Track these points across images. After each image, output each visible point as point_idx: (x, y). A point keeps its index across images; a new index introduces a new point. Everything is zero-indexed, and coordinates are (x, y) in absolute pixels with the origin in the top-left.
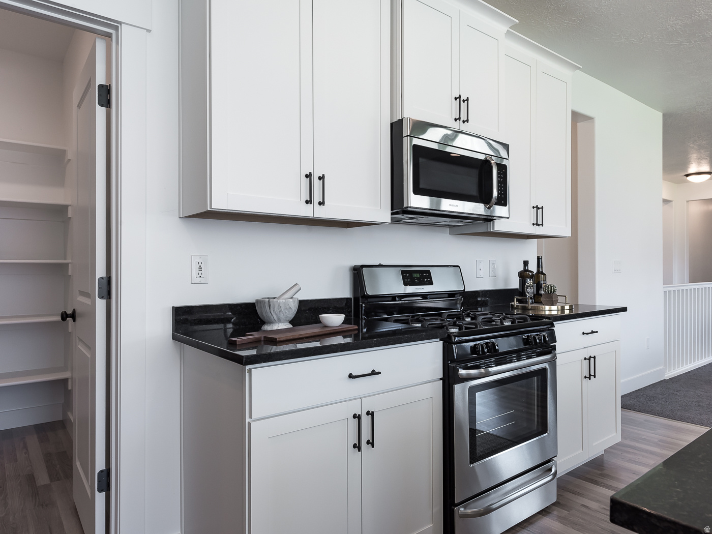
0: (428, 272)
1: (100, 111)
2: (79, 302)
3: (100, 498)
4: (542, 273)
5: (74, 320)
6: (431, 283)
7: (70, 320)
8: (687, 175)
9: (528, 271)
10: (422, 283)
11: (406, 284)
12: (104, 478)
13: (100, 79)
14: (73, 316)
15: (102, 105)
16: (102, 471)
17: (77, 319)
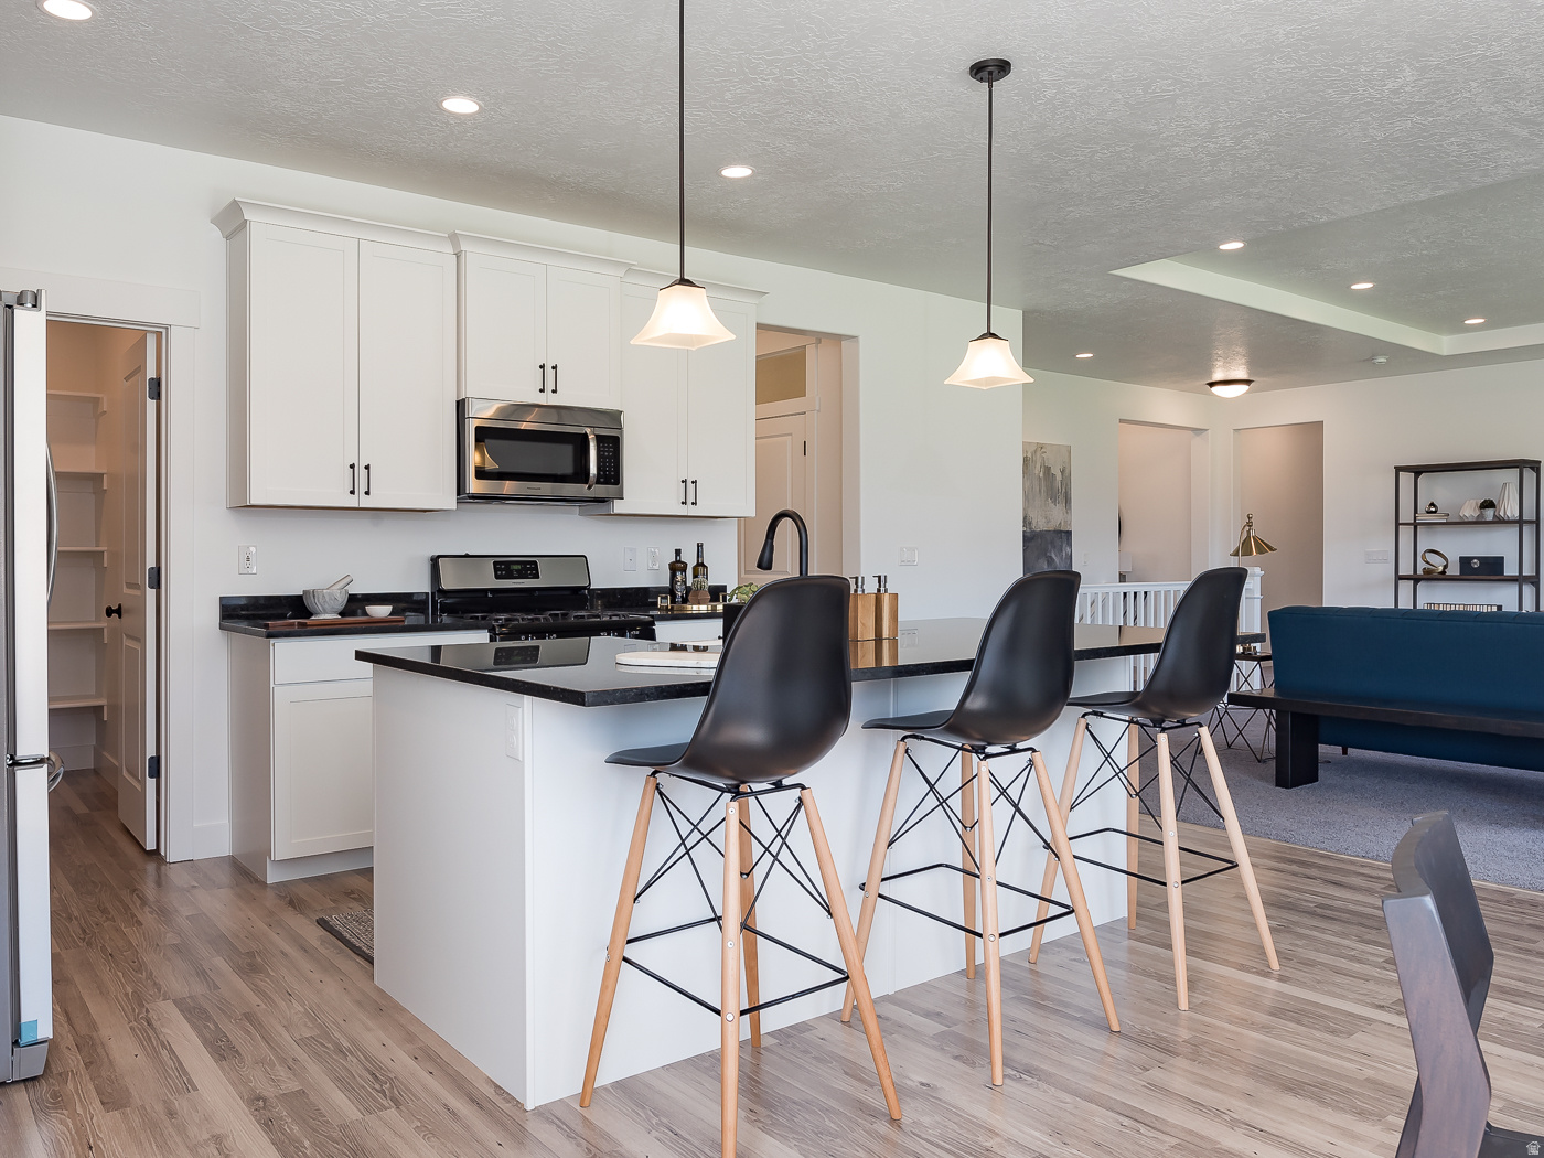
0: (535, 563)
1: (151, 404)
2: (125, 595)
3: (150, 783)
4: (703, 565)
5: (120, 617)
6: (536, 576)
7: (115, 616)
8: (1212, 384)
9: (680, 562)
10: (522, 575)
11: (497, 577)
12: (155, 766)
13: (151, 373)
14: (119, 611)
15: (153, 399)
16: (152, 758)
17: (124, 616)
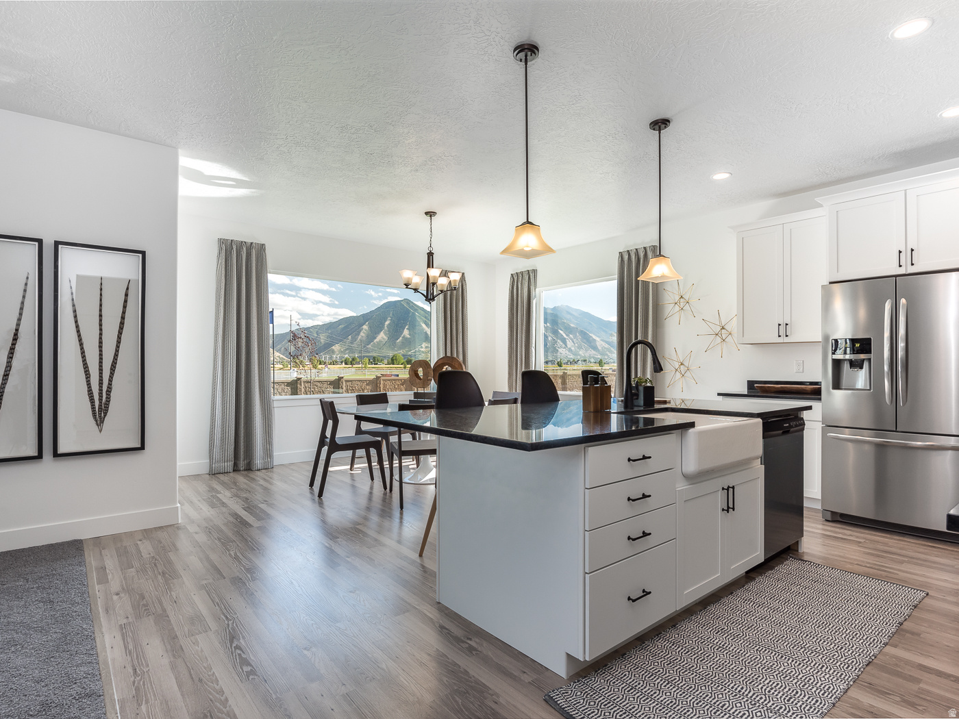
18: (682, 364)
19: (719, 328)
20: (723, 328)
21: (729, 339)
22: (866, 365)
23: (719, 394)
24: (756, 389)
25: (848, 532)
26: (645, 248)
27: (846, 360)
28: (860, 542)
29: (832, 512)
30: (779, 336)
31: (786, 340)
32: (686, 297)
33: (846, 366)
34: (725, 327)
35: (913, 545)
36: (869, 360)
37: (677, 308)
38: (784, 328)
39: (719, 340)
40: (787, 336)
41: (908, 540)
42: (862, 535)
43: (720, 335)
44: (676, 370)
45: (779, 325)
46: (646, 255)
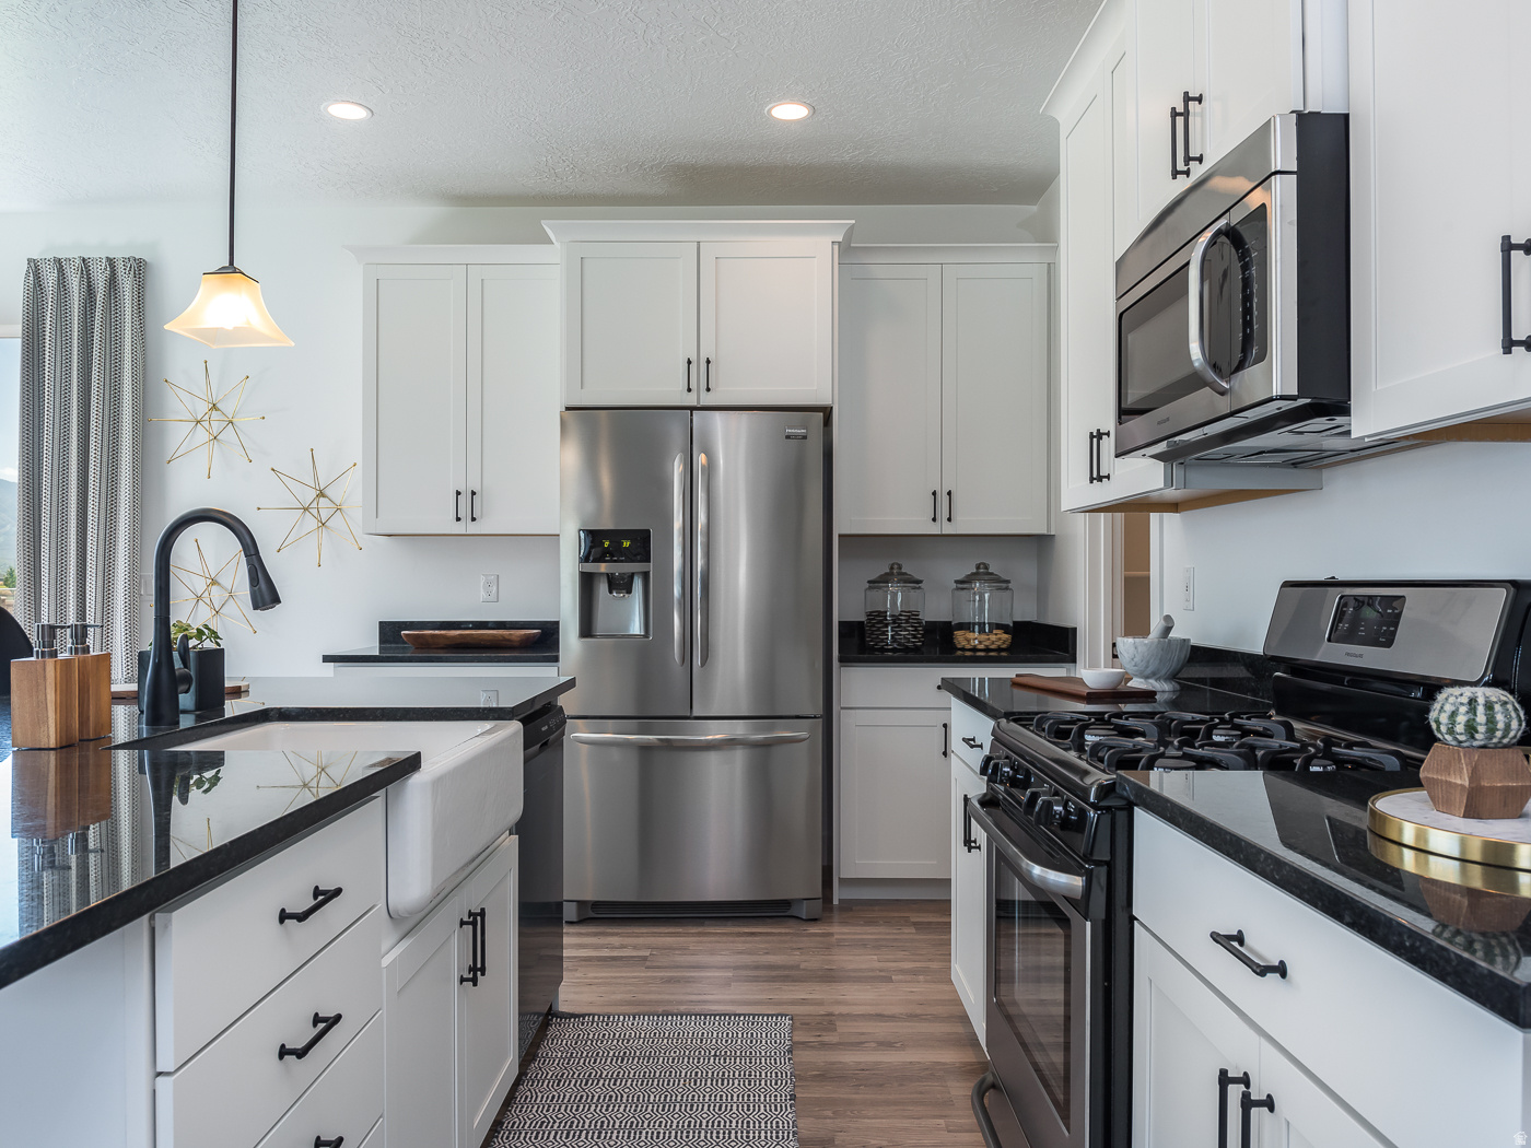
18: (214, 582)
19: (314, 494)
20: (321, 494)
21: (337, 522)
22: (638, 585)
23: (327, 659)
24: (404, 643)
25: (615, 940)
26: (111, 261)
27: (602, 574)
28: (645, 959)
29: (578, 902)
30: (458, 519)
31: (473, 528)
32: (228, 407)
33: (602, 588)
34: (327, 492)
35: (724, 939)
36: (646, 576)
37: (202, 435)
38: (468, 502)
39: (311, 523)
40: (473, 519)
41: (712, 930)
42: (640, 940)
43: (315, 512)
44: (199, 598)
45: (458, 493)
46: (112, 281)
